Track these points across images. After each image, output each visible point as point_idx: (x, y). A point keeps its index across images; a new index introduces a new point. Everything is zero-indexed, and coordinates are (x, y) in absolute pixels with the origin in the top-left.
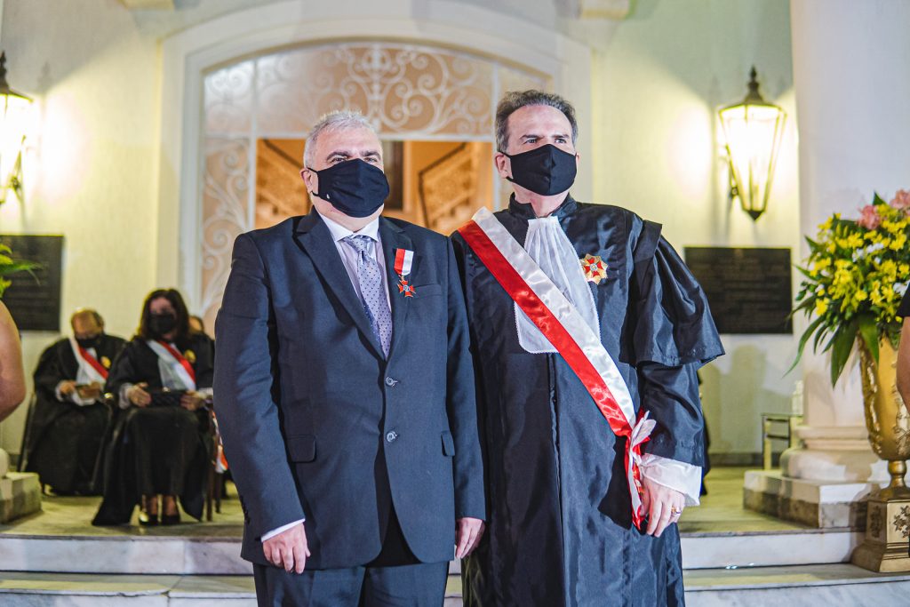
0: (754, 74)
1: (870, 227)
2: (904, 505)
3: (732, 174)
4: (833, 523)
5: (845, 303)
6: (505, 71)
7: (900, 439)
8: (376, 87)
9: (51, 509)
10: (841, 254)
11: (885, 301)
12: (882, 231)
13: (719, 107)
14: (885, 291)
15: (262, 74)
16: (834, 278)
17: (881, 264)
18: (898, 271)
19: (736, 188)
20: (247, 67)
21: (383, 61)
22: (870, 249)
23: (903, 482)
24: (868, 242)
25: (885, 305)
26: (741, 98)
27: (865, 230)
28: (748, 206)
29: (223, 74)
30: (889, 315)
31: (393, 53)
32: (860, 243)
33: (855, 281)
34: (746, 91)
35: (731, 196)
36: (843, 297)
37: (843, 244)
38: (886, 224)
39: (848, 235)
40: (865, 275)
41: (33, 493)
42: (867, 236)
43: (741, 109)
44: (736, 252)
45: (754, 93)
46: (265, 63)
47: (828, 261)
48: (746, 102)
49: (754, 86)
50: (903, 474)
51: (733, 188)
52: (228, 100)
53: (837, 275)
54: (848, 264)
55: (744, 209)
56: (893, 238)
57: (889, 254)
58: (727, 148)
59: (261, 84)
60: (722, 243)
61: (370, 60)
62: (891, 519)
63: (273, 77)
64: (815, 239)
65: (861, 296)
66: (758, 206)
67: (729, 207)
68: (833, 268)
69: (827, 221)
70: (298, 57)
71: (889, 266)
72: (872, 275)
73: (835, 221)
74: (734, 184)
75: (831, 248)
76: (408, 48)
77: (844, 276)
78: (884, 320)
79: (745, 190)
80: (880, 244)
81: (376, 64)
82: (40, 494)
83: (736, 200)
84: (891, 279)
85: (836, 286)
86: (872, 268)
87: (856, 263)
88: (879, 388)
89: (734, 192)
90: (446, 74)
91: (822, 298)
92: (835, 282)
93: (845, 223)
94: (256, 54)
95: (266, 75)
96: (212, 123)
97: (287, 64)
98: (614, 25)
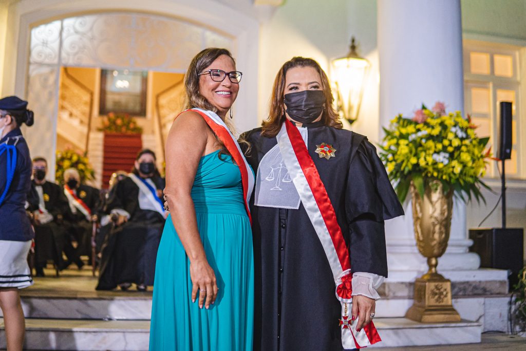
0: (353, 41)
1: (420, 121)
2: (436, 284)
3: (338, 98)
4: (394, 293)
5: (404, 164)
6: (209, 33)
7: (435, 245)
8: (133, 39)
10: (402, 136)
11: (427, 164)
12: (427, 124)
13: (333, 59)
14: (428, 158)
15: (65, 29)
16: (398, 150)
17: (426, 142)
18: (436, 147)
19: (341, 106)
20: (57, 24)
21: (138, 24)
22: (420, 134)
23: (436, 270)
24: (419, 130)
25: (427, 166)
26: (346, 54)
27: (416, 123)
28: (347, 116)
29: (42, 28)
30: (430, 172)
31: (144, 20)
32: (414, 130)
33: (411, 152)
34: (348, 50)
36: (403, 162)
37: (404, 131)
38: (429, 120)
39: (407, 125)
40: (416, 148)
42: (418, 126)
43: (346, 60)
45: (353, 51)
46: (68, 22)
47: (395, 141)
48: (348, 57)
49: (353, 48)
50: (436, 265)
52: (45, 43)
53: (400, 148)
54: (406, 142)
55: (346, 118)
56: (433, 128)
57: (430, 137)
58: (336, 82)
59: (64, 35)
61: (129, 24)
62: (428, 292)
63: (72, 31)
64: (388, 128)
65: (413, 161)
66: (353, 116)
68: (398, 145)
69: (394, 118)
70: (89, 19)
71: (431, 143)
72: (420, 149)
73: (400, 118)
74: (340, 104)
75: (397, 134)
76: (153, 18)
77: (404, 149)
78: (426, 175)
79: (346, 107)
80: (425, 132)
81: (134, 26)
83: (341, 113)
84: (431, 152)
85: (399, 155)
86: (421, 145)
87: (411, 142)
88: (423, 215)
89: (339, 108)
91: (391, 162)
92: (399, 153)
93: (405, 120)
94: (62, 16)
95: (69, 30)
96: (34, 57)
97: (81, 23)
98: (274, 10)
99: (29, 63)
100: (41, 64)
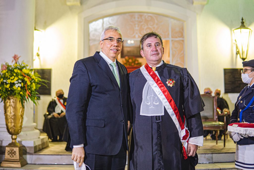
0: (242, 19)
3: (237, 48)
6: (172, 20)
8: (137, 26)
9: (51, 146)
13: (233, 29)
15: (105, 23)
19: (238, 52)
20: (101, 21)
21: (138, 18)
26: (239, 26)
28: (242, 57)
29: (94, 23)
31: (141, 16)
34: (240, 24)
35: (237, 54)
41: (47, 142)
43: (240, 29)
44: (239, 70)
45: (243, 25)
46: (106, 19)
48: (240, 28)
49: (243, 23)
51: (237, 52)
52: (96, 30)
55: (240, 58)
58: (235, 40)
59: (105, 25)
60: (234, 67)
61: (135, 18)
63: (108, 23)
66: (245, 57)
67: (236, 57)
70: (115, 17)
74: (237, 51)
76: (145, 14)
79: (241, 52)
81: (137, 19)
82: (48, 142)
83: (238, 55)
89: (237, 53)
90: (156, 21)
94: (103, 17)
95: (106, 23)
96: (91, 37)
97: (112, 19)
98: (203, 6)
99: (89, 40)
100: (95, 40)
